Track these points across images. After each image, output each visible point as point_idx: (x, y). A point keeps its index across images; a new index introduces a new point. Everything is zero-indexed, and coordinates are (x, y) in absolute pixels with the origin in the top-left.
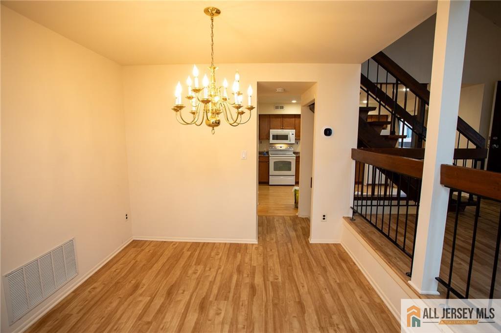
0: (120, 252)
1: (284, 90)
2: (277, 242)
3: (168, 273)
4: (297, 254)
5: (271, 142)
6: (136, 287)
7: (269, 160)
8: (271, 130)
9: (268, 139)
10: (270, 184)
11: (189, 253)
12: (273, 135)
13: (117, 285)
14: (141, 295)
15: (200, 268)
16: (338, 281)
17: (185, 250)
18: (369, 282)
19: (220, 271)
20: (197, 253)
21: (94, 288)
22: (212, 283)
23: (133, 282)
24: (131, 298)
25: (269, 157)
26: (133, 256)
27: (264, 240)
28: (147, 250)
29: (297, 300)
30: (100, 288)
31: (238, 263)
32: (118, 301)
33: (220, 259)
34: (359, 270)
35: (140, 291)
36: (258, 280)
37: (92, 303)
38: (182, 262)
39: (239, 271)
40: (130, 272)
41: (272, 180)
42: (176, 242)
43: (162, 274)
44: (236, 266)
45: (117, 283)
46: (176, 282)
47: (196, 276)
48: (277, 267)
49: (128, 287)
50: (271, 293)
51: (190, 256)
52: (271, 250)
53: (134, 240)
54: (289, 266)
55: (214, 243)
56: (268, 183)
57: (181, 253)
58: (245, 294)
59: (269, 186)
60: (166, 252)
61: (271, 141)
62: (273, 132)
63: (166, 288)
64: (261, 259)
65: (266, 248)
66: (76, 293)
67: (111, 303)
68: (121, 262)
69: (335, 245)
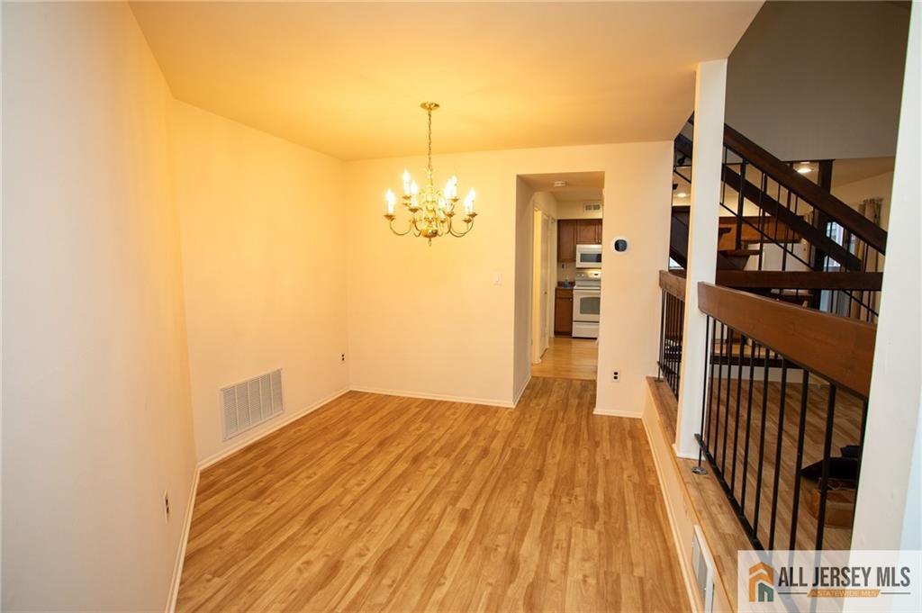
0: (332, 401)
1: (566, 183)
2: (543, 409)
3: (385, 425)
4: (565, 425)
5: (577, 266)
6: (345, 434)
7: (572, 295)
8: (578, 246)
9: (574, 260)
10: (574, 335)
11: (417, 410)
12: (582, 255)
13: (325, 430)
14: (349, 441)
15: (425, 426)
16: (608, 458)
17: (413, 407)
18: (654, 464)
19: (451, 431)
20: (427, 410)
21: (300, 430)
22: (435, 441)
23: (342, 430)
24: (338, 442)
25: (572, 290)
26: (346, 406)
27: (527, 405)
28: (365, 402)
29: (538, 468)
30: (307, 430)
31: (478, 426)
32: (323, 443)
33: (456, 419)
34: (649, 451)
35: (348, 438)
36: (497, 445)
37: (298, 441)
38: (406, 418)
39: (476, 433)
40: (340, 421)
41: (578, 329)
42: (404, 398)
43: (377, 426)
44: (472, 429)
45: (326, 428)
46: (392, 435)
47: (418, 433)
48: (530, 435)
49: (336, 433)
50: (507, 458)
51: (418, 413)
52: (531, 417)
53: (350, 391)
54: (547, 435)
55: (454, 403)
56: (571, 333)
57: (408, 408)
58: (472, 455)
59: (573, 340)
60: (389, 406)
61: (579, 264)
62: (583, 248)
63: (379, 439)
64: (510, 425)
65: (524, 414)
66: (282, 431)
67: (316, 444)
68: (332, 410)
69: (633, 420)
